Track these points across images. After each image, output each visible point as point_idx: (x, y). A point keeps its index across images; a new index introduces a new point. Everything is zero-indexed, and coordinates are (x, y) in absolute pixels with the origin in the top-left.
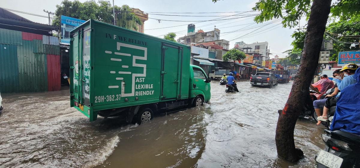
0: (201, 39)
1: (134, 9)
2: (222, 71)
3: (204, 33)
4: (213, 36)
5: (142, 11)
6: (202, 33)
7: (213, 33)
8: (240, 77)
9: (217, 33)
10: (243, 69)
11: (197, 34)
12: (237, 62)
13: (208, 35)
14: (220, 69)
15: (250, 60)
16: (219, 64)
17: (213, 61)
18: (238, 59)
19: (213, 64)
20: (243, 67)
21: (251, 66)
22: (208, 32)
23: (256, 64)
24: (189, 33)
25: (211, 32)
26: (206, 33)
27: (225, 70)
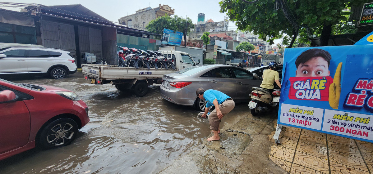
0: (211, 28)
1: (165, 5)
2: (237, 60)
3: (214, 23)
4: (223, 27)
5: (170, 7)
6: (212, 22)
7: (222, 23)
8: (248, 64)
9: (227, 23)
10: (250, 58)
11: (207, 23)
12: (247, 52)
13: (218, 25)
14: (235, 58)
15: (257, 50)
16: (233, 54)
17: (230, 52)
18: (249, 50)
19: (229, 54)
20: (250, 56)
21: (257, 56)
22: (218, 22)
23: (261, 54)
24: (199, 22)
25: (221, 22)
26: (216, 23)
27: (239, 59)
